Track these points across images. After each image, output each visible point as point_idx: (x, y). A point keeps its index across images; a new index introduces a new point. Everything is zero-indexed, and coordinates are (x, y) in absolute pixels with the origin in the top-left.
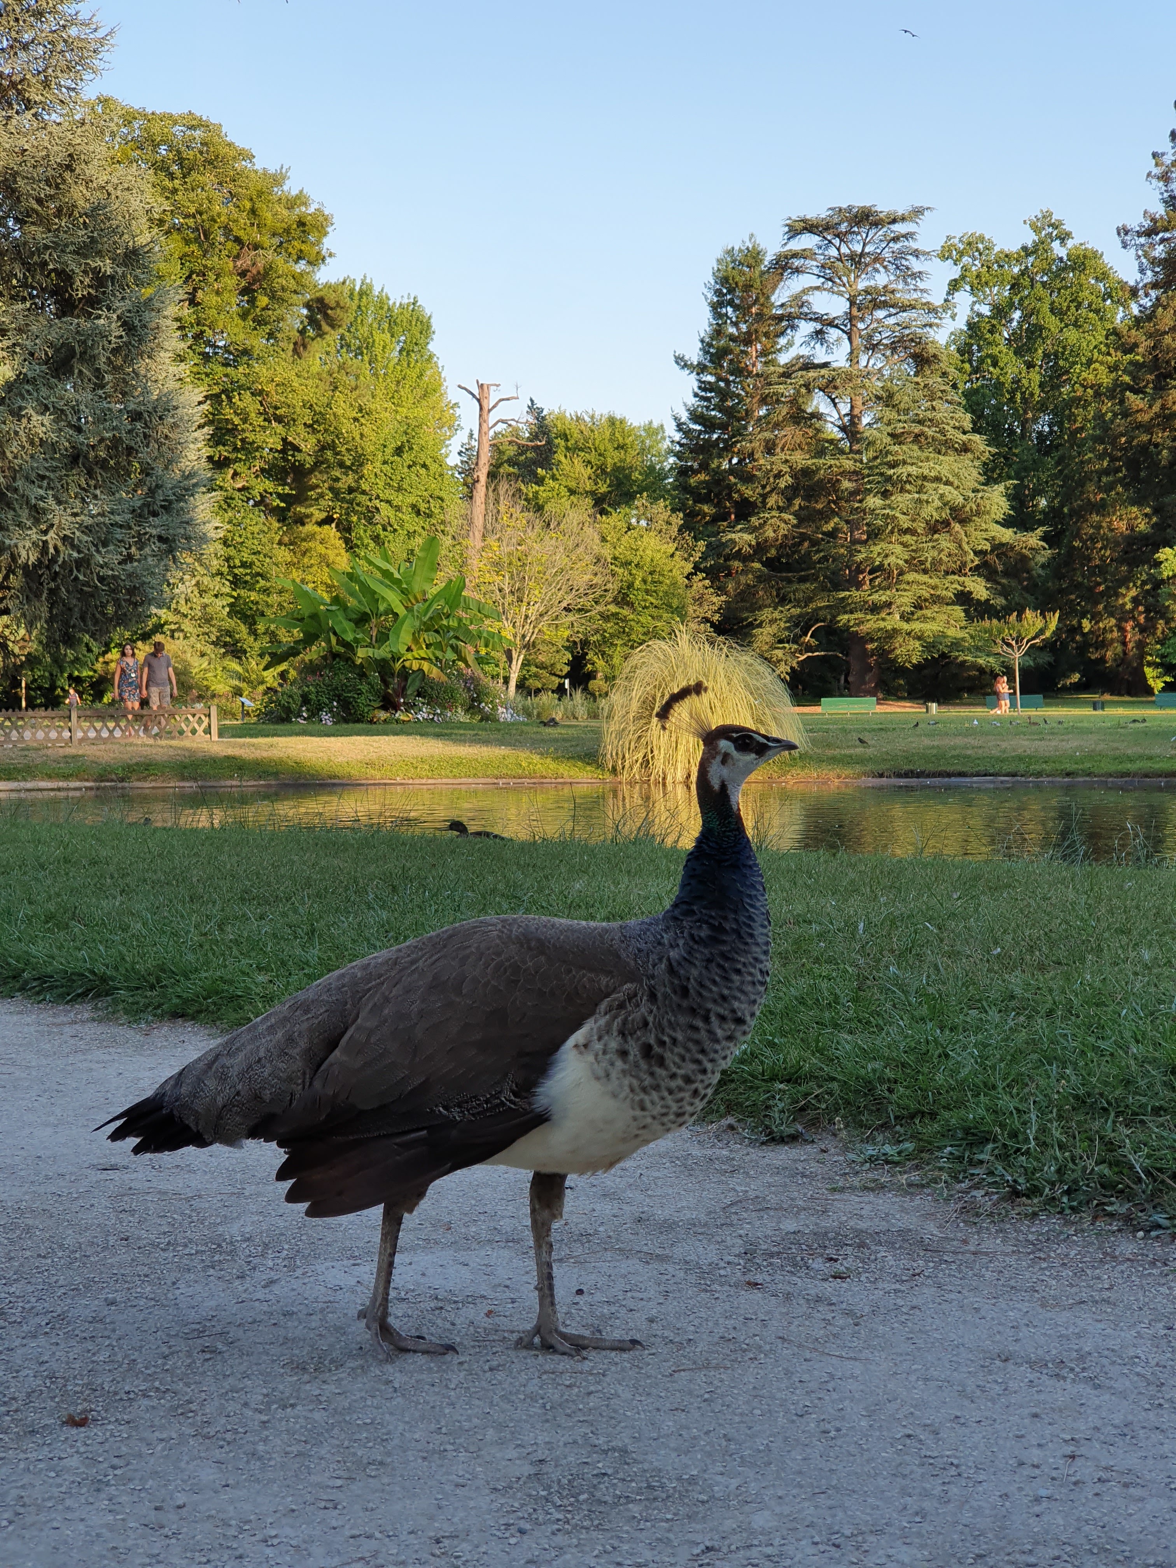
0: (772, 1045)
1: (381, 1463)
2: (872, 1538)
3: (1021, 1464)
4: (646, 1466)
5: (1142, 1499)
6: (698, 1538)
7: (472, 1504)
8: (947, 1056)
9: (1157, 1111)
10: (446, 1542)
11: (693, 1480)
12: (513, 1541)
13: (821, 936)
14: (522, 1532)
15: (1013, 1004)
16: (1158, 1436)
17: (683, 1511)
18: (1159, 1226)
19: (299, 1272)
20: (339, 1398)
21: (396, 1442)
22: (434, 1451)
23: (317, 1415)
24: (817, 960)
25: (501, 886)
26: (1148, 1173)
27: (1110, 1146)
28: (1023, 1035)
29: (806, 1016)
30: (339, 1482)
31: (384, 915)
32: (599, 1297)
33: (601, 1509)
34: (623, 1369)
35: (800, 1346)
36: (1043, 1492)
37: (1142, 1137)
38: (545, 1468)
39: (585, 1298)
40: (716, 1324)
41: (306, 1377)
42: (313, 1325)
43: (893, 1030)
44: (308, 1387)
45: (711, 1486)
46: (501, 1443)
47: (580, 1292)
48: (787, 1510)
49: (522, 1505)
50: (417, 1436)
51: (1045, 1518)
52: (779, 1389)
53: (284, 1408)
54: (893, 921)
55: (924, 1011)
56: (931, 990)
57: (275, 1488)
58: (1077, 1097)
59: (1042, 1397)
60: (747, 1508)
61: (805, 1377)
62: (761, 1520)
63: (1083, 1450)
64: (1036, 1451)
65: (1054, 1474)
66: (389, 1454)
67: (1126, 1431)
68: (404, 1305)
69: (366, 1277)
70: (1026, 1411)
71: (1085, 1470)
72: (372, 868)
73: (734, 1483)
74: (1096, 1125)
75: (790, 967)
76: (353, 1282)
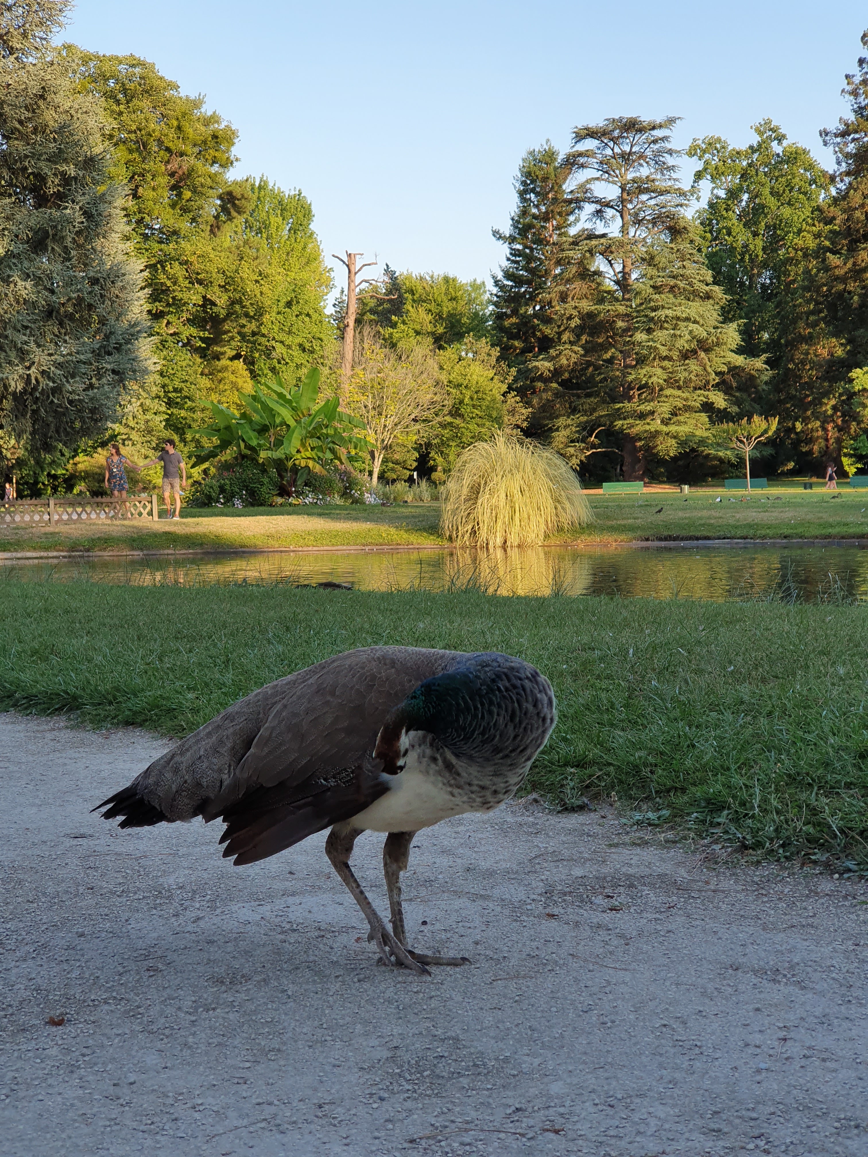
0: (565, 740)
1: (279, 1050)
2: (638, 1100)
3: (747, 1045)
4: (472, 1050)
5: (835, 1071)
6: (510, 1101)
7: (345, 1079)
8: (694, 746)
9: (849, 786)
10: (327, 1107)
11: (506, 1060)
12: (375, 1106)
13: (601, 659)
14: (382, 1099)
15: (742, 707)
16: (846, 1024)
17: (499, 1082)
18: (849, 870)
19: (218, 911)
20: (248, 1003)
21: (290, 1034)
22: (317, 1041)
23: (231, 1016)
24: (598, 677)
25: (367, 626)
26: (842, 832)
27: (814, 811)
28: (750, 730)
29: (590, 718)
30: (248, 1065)
31: (281, 648)
32: (438, 926)
33: (440, 1082)
34: (456, 980)
35: (586, 960)
36: (763, 1066)
37: (837, 805)
38: (398, 1053)
39: (429, 927)
40: (524, 945)
41: (224, 988)
42: (229, 950)
43: (654, 728)
44: (225, 995)
45: (520, 1064)
46: (366, 1034)
47: (424, 923)
48: (575, 1081)
49: (382, 1080)
50: (305, 1030)
51: (764, 1085)
52: (570, 993)
53: (208, 1011)
54: (654, 647)
55: (677, 713)
56: (682, 698)
57: (201, 1068)
58: (789, 776)
59: (762, 996)
60: (546, 1080)
61: (589, 983)
62: (556, 1088)
63: (792, 1035)
64: (758, 1036)
65: (771, 1052)
66: (284, 1044)
67: (824, 1020)
68: (296, 935)
69: (268, 914)
70: (752, 1007)
71: (794, 1049)
72: (272, 613)
73: (537, 1061)
74: (803, 796)
75: (579, 682)
76: (258, 917)
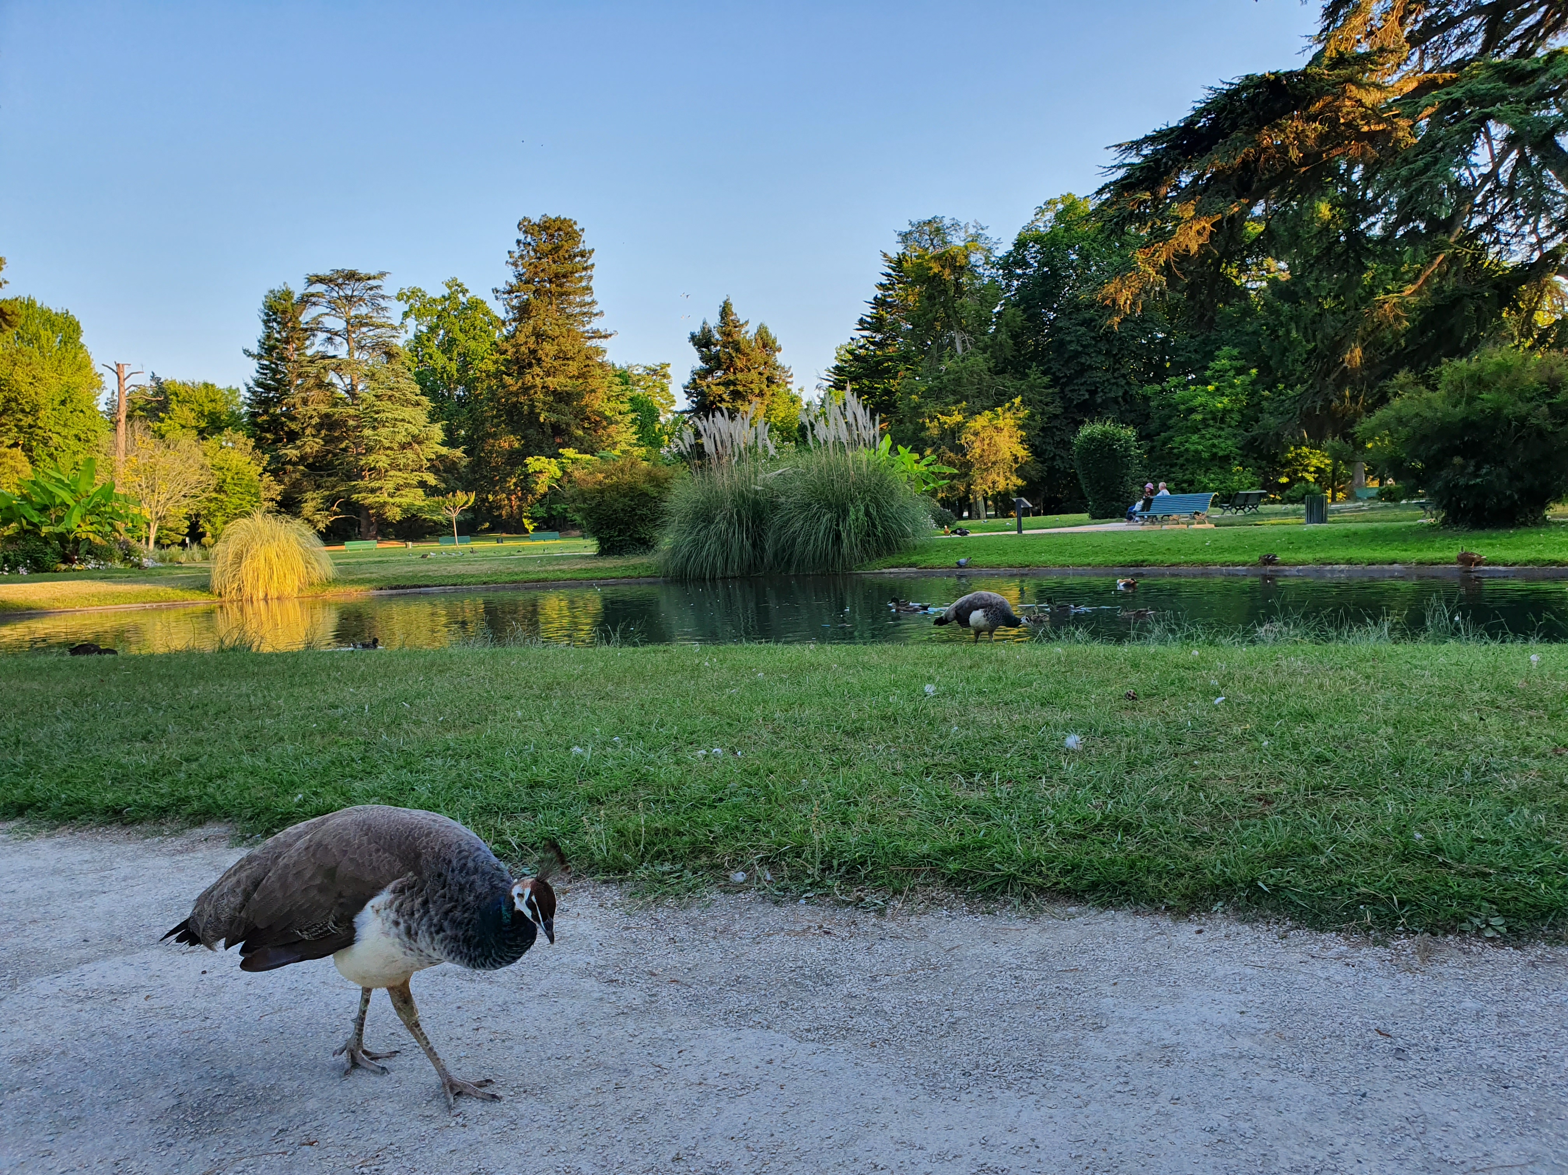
0: (315, 793)
1: (79, 1118)
2: (373, 1103)
3: (451, 1039)
4: (244, 1084)
5: (511, 1048)
6: (274, 1125)
7: (137, 1133)
8: (414, 790)
9: (523, 810)
10: (122, 1163)
11: (272, 1088)
12: (163, 1153)
13: (344, 717)
14: (170, 1145)
15: (450, 752)
16: (520, 1007)
17: (266, 1109)
18: (525, 875)
19: (19, 988)
20: (49, 1077)
21: (88, 1101)
22: (113, 1103)
23: (34, 1093)
24: (341, 734)
25: (148, 695)
26: (519, 846)
27: (500, 833)
28: (454, 773)
29: (334, 772)
30: (52, 1137)
31: (68, 725)
32: (216, 973)
33: (218, 1118)
34: (231, 1021)
35: (334, 986)
36: (462, 1054)
37: (515, 825)
38: (183, 1099)
39: (207, 975)
40: (286, 980)
41: (26, 1067)
42: (30, 1027)
43: (383, 776)
44: (28, 1074)
45: (282, 1089)
46: (155, 1087)
47: (204, 972)
48: (325, 1095)
49: (169, 1127)
50: (101, 1094)
51: (464, 1069)
52: (322, 1017)
53: (13, 1091)
54: (385, 702)
55: (401, 762)
56: (405, 748)
57: (10, 1149)
58: (481, 807)
59: (462, 995)
60: (303, 1099)
61: (337, 1006)
62: (312, 1104)
63: (483, 1024)
64: (460, 1029)
65: (468, 1041)
66: (83, 1110)
67: (505, 1008)
68: (91, 1002)
69: (65, 985)
70: (455, 1005)
71: (484, 1035)
72: (59, 688)
73: (296, 1084)
74: (491, 822)
75: (326, 739)
76: (56, 990)
